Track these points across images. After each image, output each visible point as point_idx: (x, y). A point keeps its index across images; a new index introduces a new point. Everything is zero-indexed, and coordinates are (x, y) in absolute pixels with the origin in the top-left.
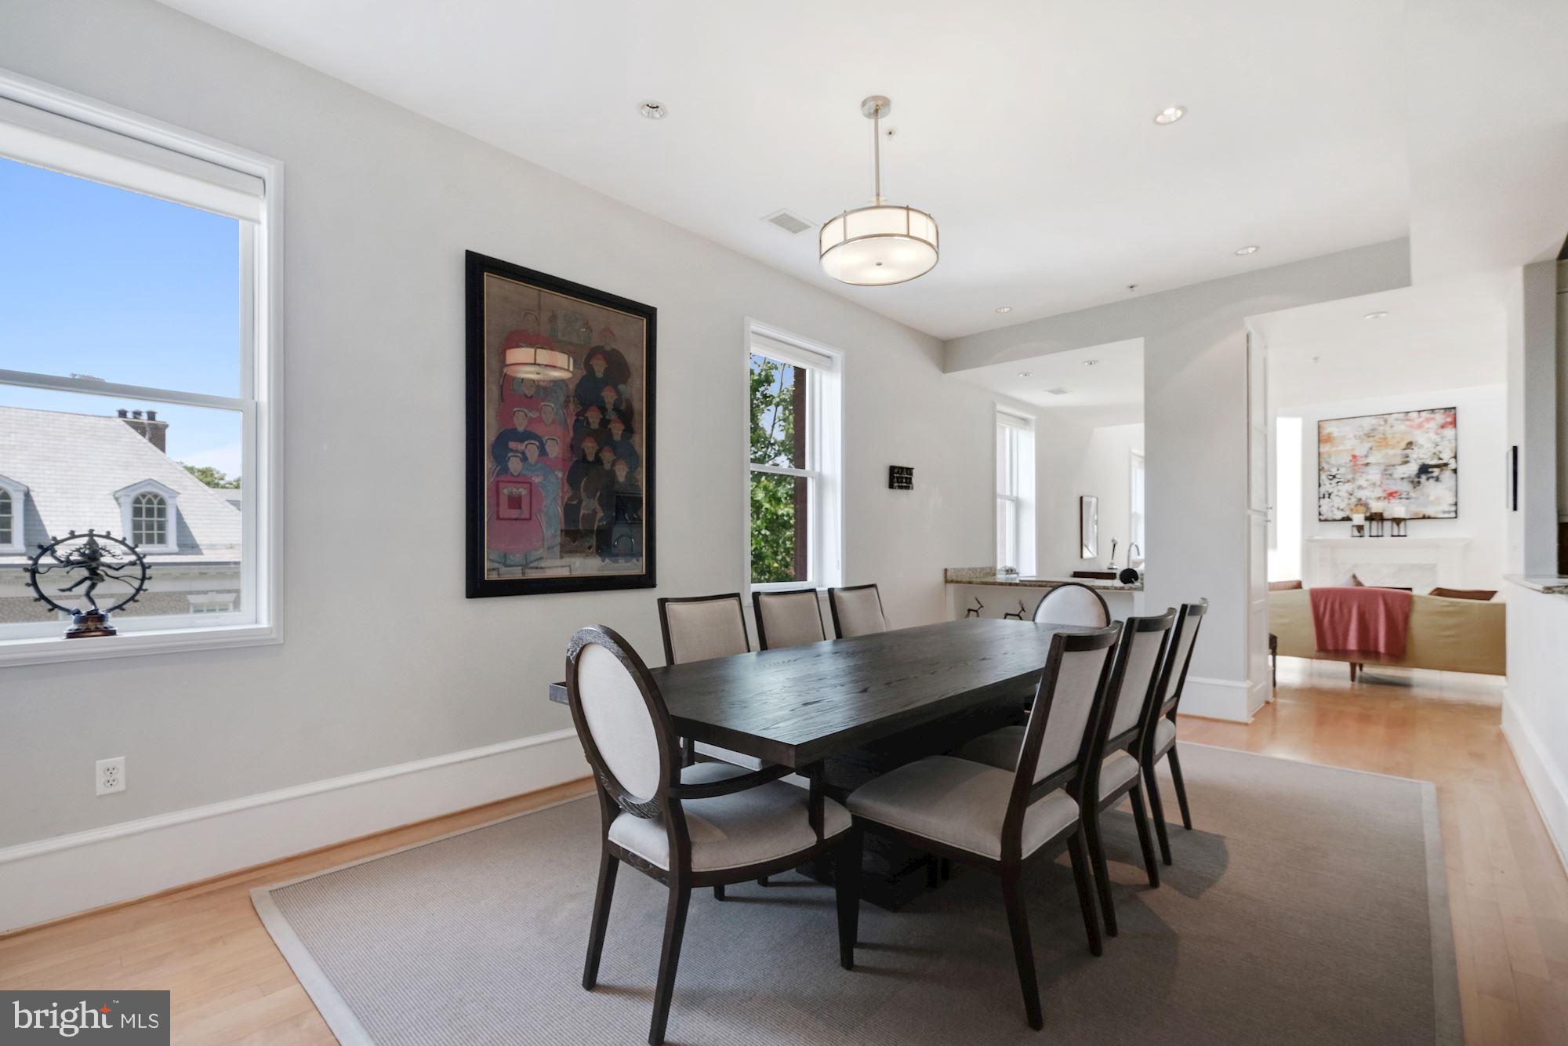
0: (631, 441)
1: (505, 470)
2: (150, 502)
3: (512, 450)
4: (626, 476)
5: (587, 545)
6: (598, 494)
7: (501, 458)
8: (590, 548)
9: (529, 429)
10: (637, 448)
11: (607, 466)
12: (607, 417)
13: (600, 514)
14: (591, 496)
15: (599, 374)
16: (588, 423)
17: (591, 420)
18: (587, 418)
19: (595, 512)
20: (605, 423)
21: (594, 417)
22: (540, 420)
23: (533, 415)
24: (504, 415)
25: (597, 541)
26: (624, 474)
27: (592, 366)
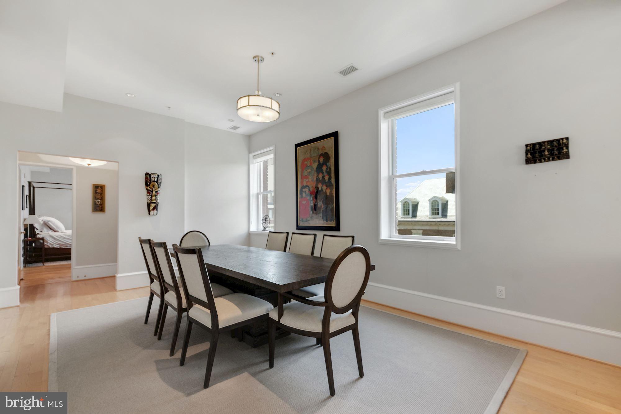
0: (331, 181)
1: (302, 197)
2: (435, 203)
3: (303, 191)
4: (330, 193)
5: (319, 216)
6: (322, 200)
7: (301, 194)
8: (320, 217)
9: (307, 185)
10: (332, 183)
11: (324, 191)
12: (324, 175)
13: (323, 206)
14: (320, 201)
15: (321, 162)
16: (319, 179)
17: (320, 178)
18: (319, 177)
19: (321, 206)
20: (323, 177)
21: (321, 176)
22: (308, 181)
23: (307, 180)
24: (302, 182)
25: (322, 215)
26: (329, 192)
27: (320, 161)
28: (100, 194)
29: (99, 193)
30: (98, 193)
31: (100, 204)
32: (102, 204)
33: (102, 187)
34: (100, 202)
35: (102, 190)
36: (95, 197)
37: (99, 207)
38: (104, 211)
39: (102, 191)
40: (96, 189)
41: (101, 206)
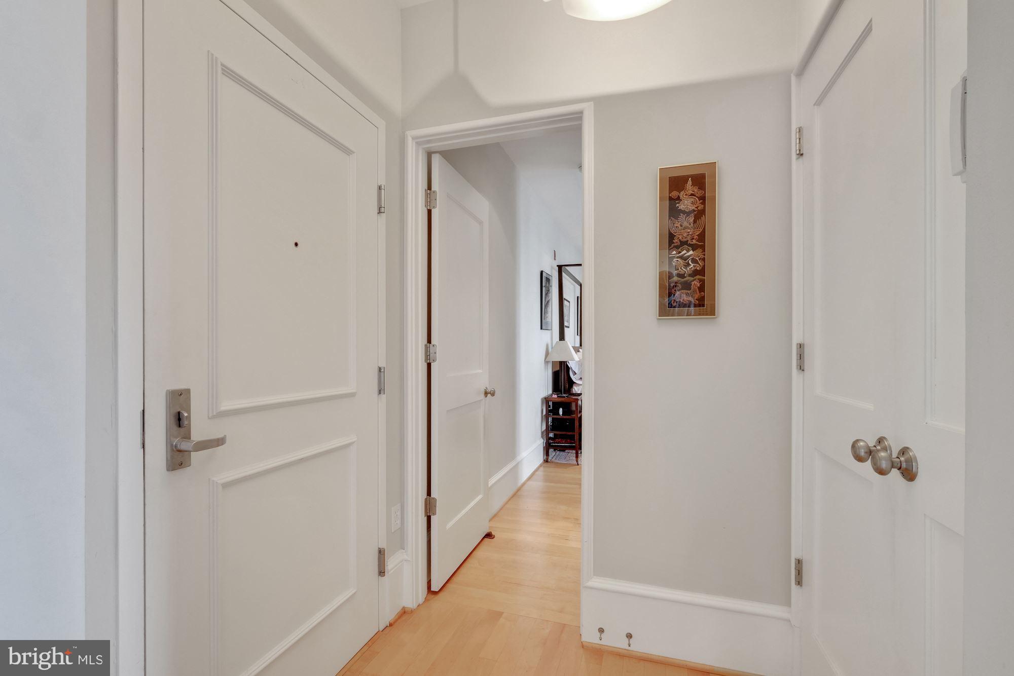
28: (692, 220)
29: (688, 214)
30: (684, 212)
31: (695, 273)
32: (702, 272)
33: (703, 176)
34: (694, 261)
35: (699, 193)
36: (671, 236)
37: (687, 286)
38: (712, 312)
39: (703, 199)
40: (675, 194)
41: (696, 284)
